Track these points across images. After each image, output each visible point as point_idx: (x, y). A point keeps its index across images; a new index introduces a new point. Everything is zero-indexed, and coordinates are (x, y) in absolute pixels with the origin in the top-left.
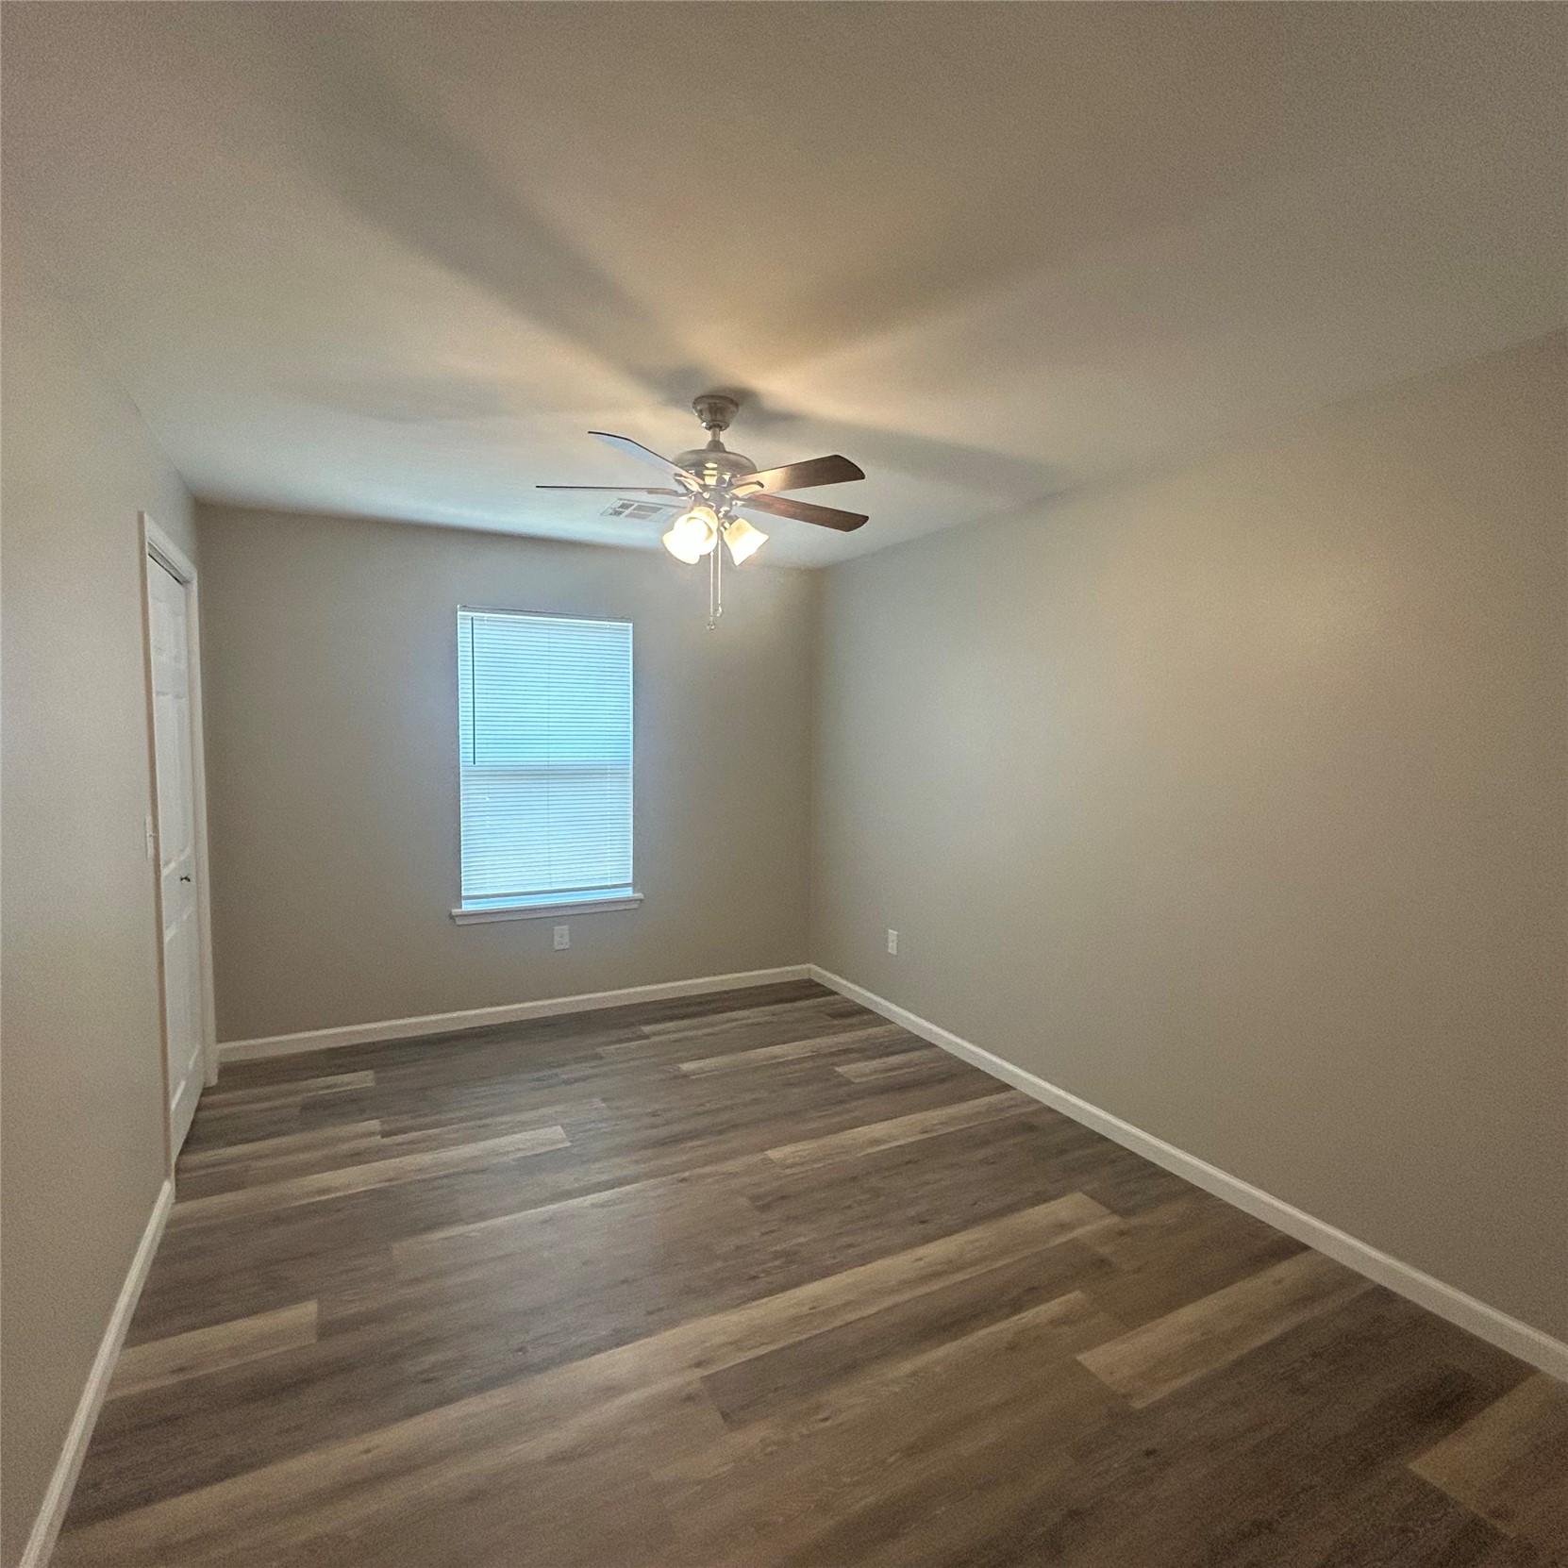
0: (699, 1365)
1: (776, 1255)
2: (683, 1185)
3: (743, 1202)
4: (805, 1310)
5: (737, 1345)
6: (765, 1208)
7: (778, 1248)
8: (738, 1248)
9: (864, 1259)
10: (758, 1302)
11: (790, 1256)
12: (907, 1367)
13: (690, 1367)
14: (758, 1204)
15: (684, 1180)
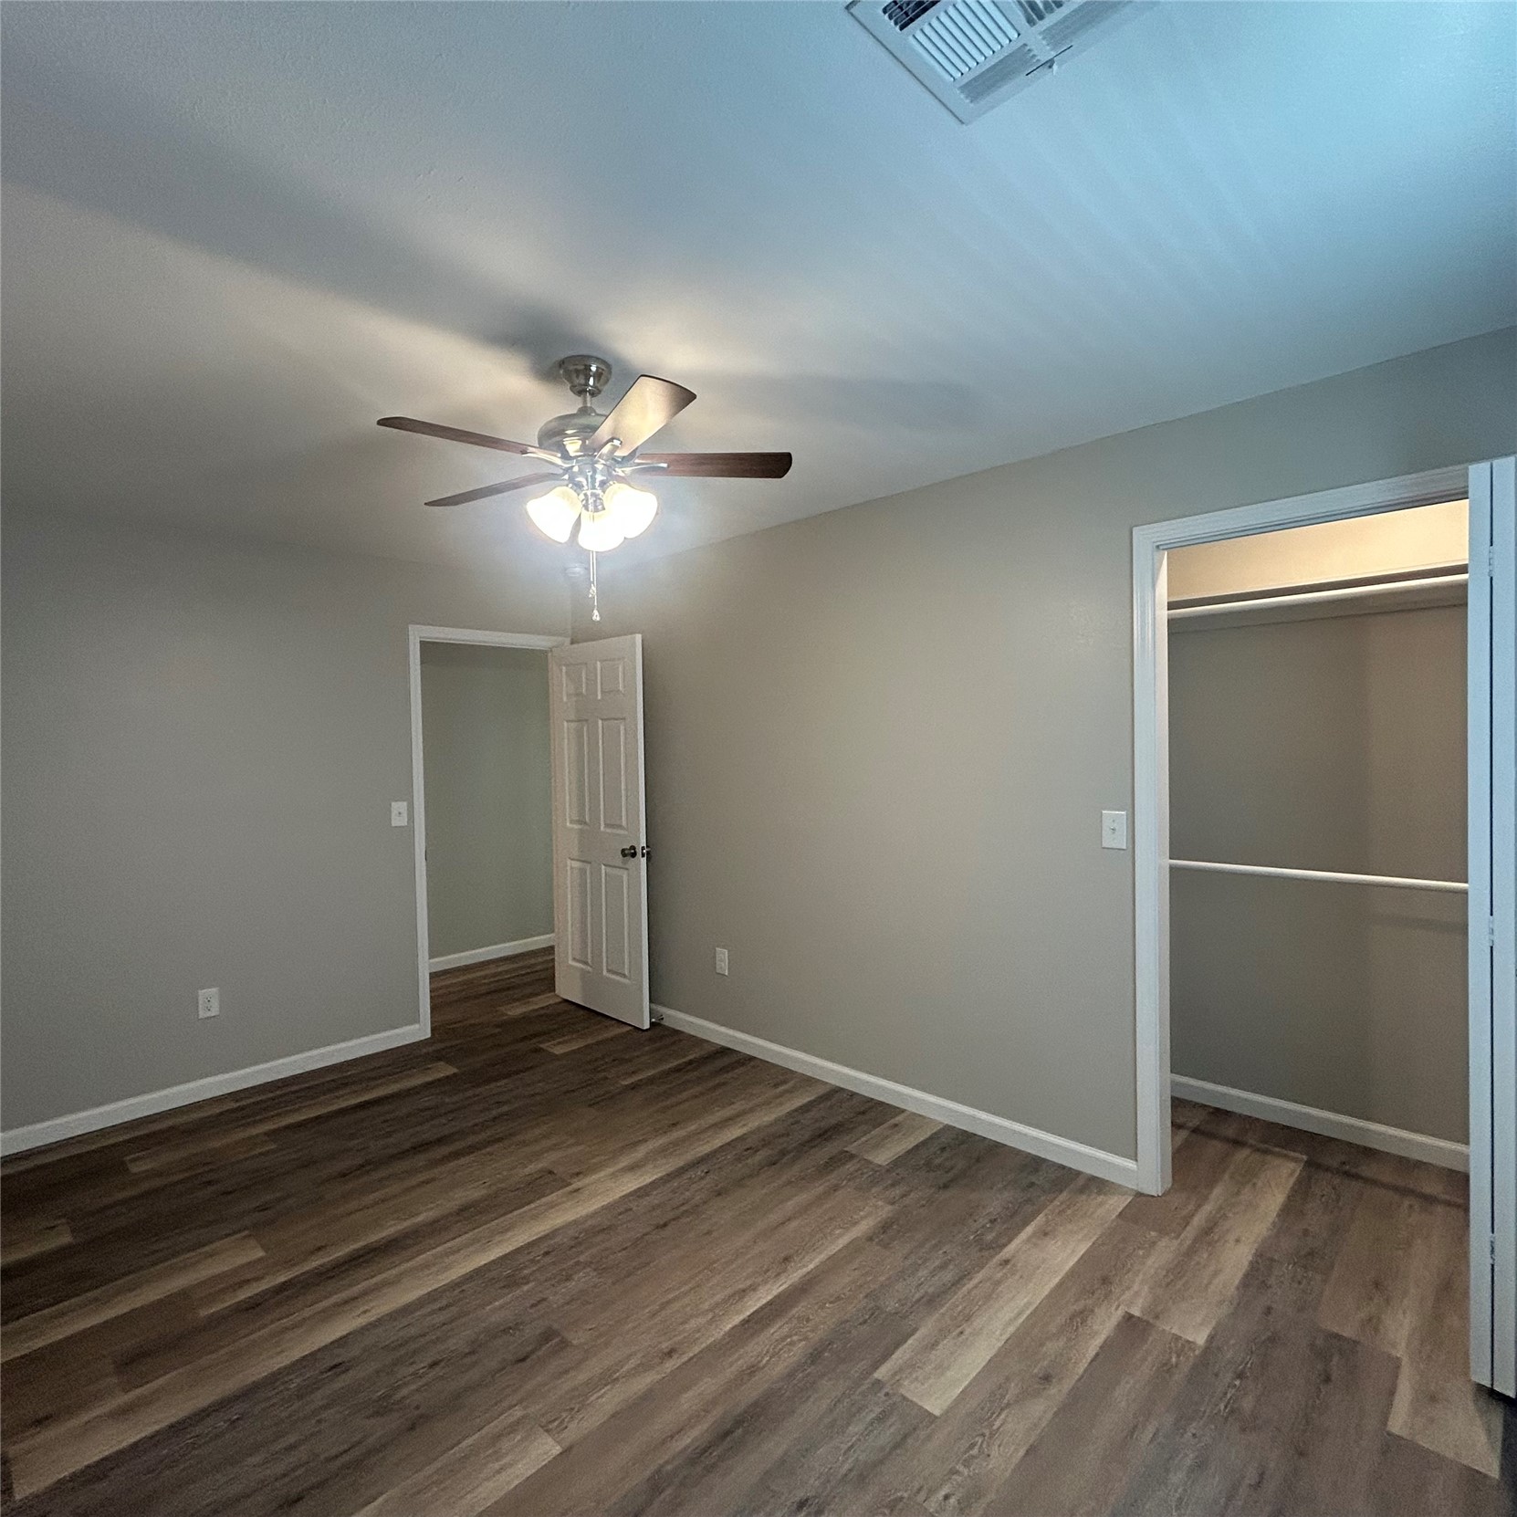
0: (577, 1190)
1: (526, 1280)
2: (665, 1346)
3: (578, 1337)
4: (498, 1238)
5: (552, 1206)
6: (548, 1335)
7: (526, 1288)
8: (568, 1278)
9: (432, 1297)
10: (539, 1236)
11: (512, 1282)
12: (420, 1218)
13: (582, 1188)
14: (557, 1340)
15: (670, 1353)
